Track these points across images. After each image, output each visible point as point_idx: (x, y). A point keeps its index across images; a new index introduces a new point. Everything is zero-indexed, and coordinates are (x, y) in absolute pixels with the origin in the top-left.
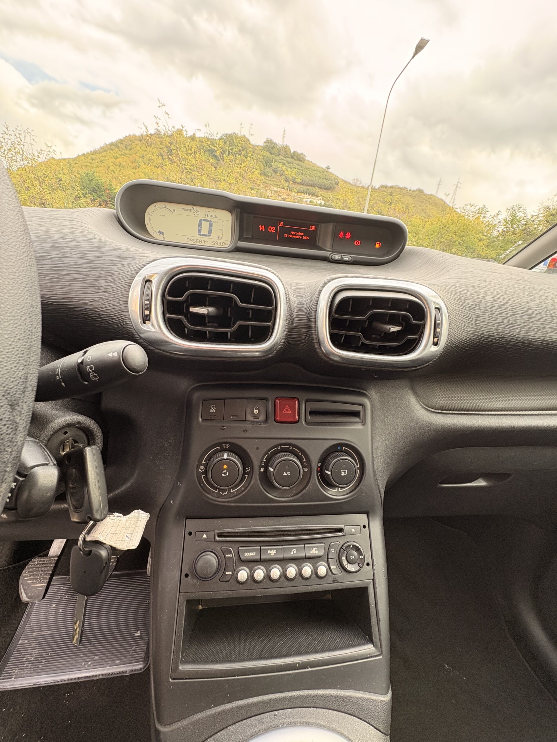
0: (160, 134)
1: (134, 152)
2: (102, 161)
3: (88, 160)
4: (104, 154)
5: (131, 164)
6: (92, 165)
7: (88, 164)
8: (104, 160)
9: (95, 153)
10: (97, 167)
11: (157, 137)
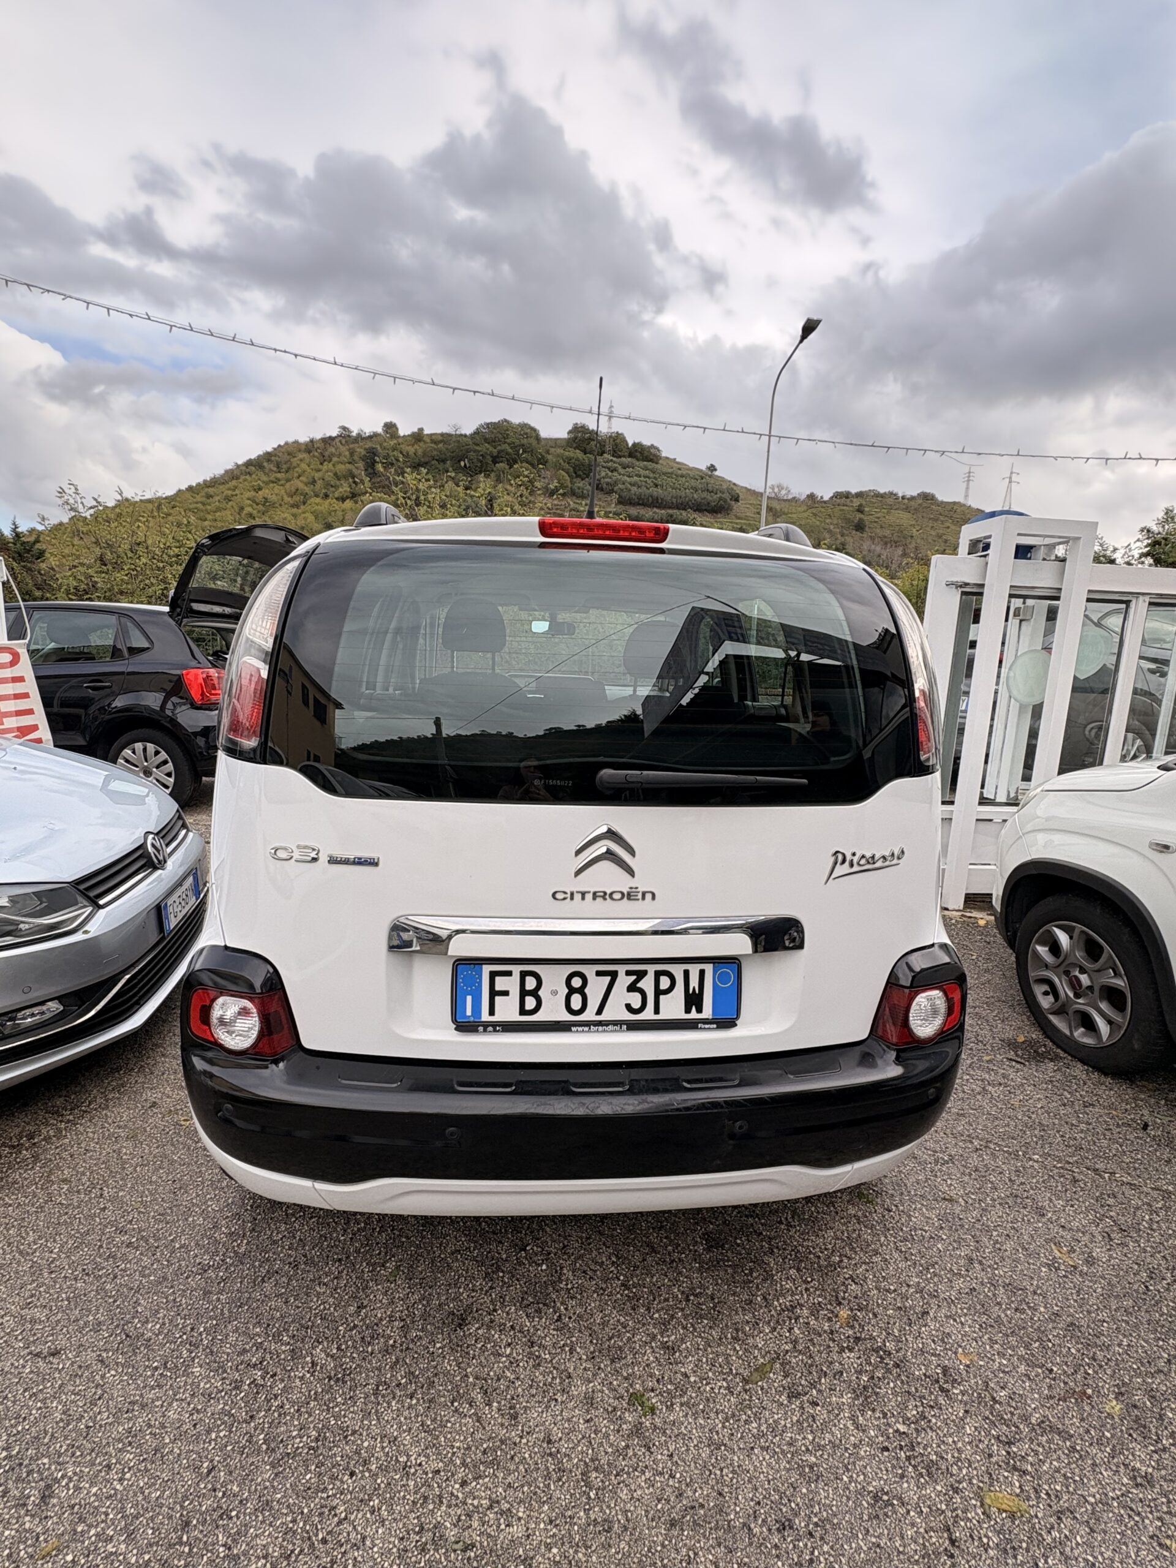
0: (349, 436)
1: (296, 475)
2: (228, 499)
3: (199, 498)
4: (234, 483)
5: (287, 499)
6: (209, 507)
7: (200, 506)
8: (232, 496)
9: (213, 483)
10: (218, 509)
11: (343, 441)
